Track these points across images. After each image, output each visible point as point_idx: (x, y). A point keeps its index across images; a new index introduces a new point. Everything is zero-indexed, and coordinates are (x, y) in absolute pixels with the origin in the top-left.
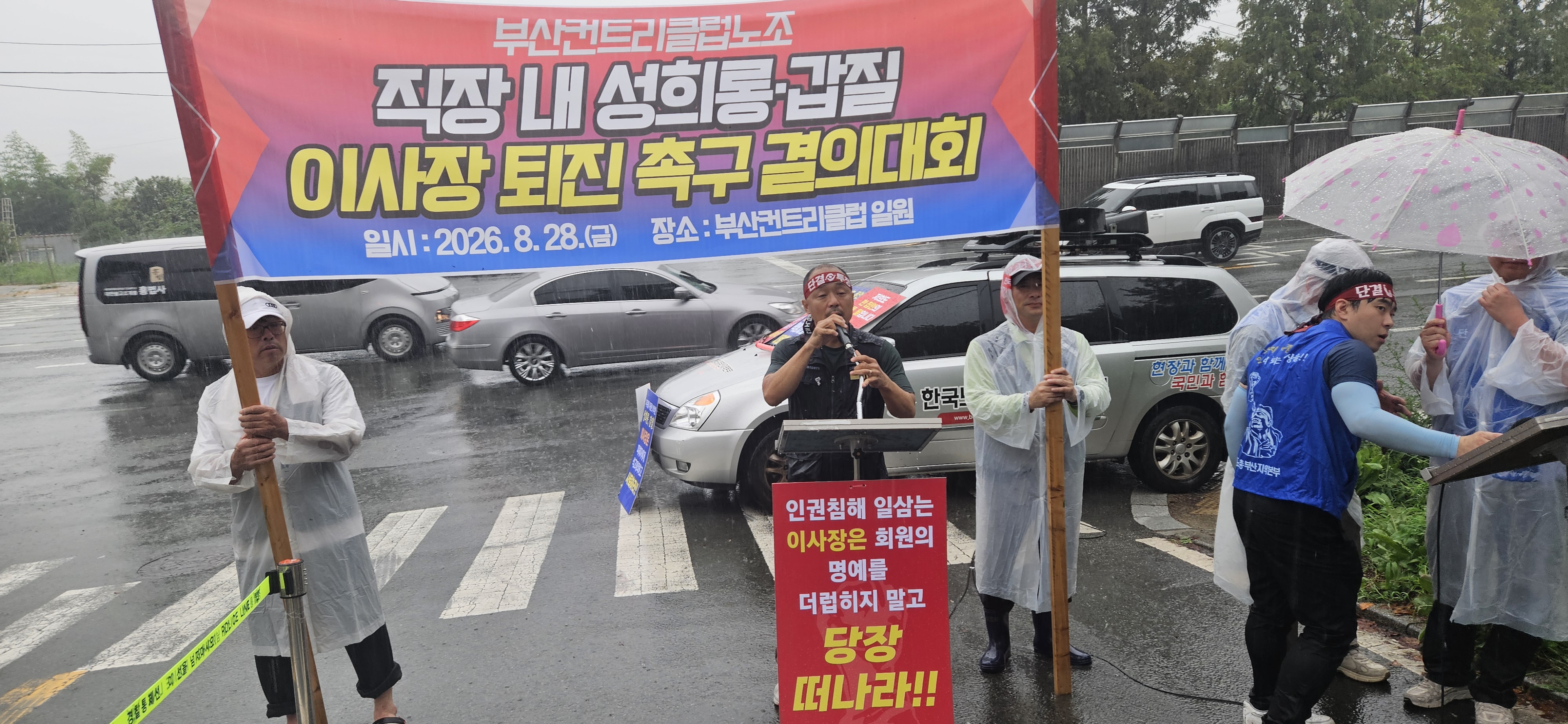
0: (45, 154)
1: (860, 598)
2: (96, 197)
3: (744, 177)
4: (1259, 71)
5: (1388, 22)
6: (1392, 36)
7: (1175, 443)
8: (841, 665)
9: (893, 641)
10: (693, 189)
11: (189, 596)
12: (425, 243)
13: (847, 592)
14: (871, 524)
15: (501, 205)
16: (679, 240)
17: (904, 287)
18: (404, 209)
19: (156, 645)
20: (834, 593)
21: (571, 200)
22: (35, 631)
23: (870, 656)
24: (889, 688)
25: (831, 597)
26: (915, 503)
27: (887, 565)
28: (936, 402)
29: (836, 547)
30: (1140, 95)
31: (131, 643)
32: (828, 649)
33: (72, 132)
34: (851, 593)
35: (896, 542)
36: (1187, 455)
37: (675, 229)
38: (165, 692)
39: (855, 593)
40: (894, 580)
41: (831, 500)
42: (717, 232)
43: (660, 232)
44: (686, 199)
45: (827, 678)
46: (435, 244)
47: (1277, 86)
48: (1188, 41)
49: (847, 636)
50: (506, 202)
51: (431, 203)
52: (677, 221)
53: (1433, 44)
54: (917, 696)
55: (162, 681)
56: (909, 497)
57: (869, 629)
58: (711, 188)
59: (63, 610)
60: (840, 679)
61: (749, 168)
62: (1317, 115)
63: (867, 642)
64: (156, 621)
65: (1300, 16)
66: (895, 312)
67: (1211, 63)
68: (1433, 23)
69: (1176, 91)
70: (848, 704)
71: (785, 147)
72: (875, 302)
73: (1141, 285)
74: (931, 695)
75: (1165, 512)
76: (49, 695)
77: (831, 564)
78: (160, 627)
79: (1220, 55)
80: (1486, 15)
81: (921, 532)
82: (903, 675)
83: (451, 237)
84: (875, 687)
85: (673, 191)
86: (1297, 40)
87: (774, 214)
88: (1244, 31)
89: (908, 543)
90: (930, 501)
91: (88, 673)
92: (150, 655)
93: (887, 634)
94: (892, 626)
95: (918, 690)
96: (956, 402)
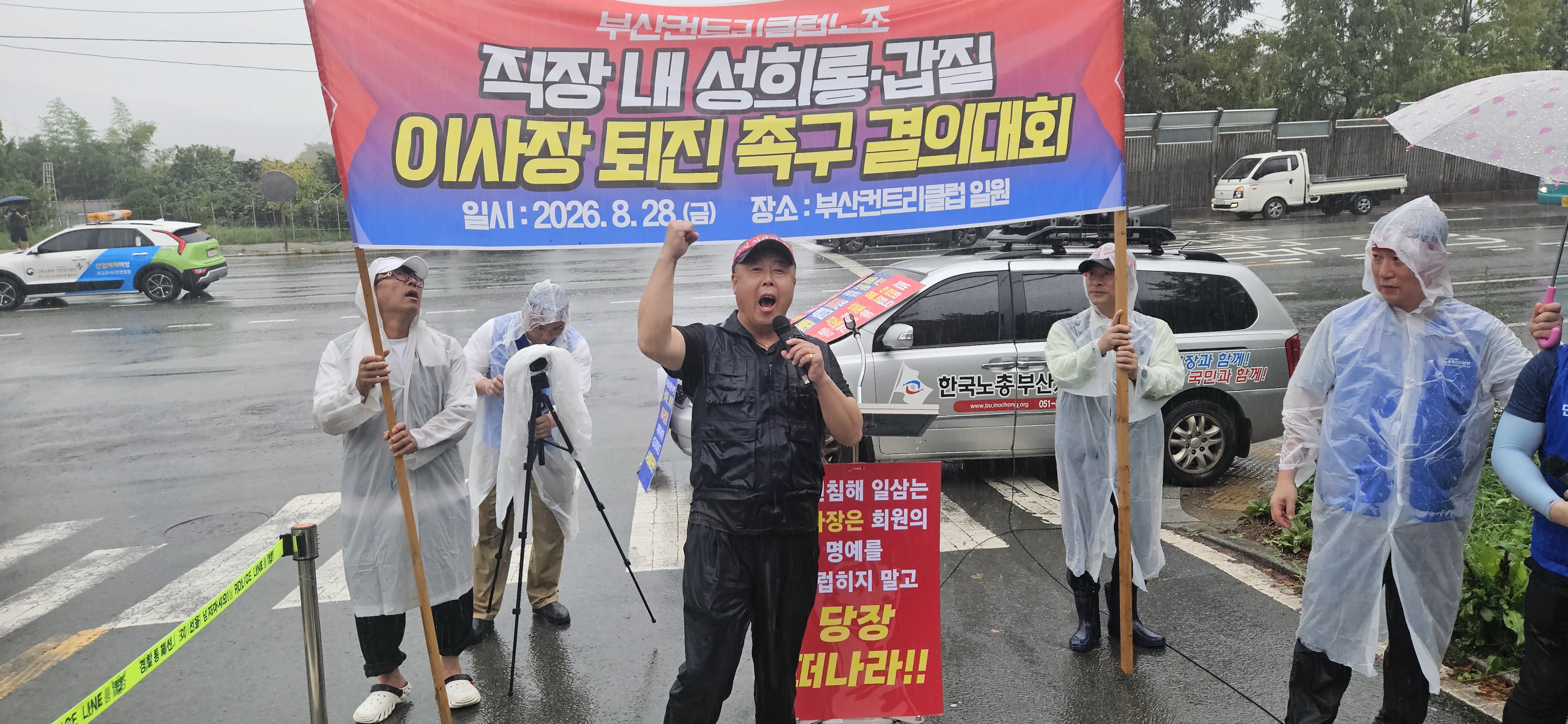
0: (87, 120)
1: (856, 578)
2: (136, 163)
3: (847, 155)
4: (1303, 66)
5: (1435, 20)
6: (1439, 33)
7: (1191, 437)
8: (836, 643)
9: (886, 621)
10: (794, 168)
11: (213, 559)
12: (524, 215)
13: (843, 572)
14: (868, 505)
15: (600, 179)
16: (778, 219)
17: (925, 275)
18: (503, 180)
19: (179, 606)
20: (831, 573)
21: (669, 176)
22: (63, 588)
23: (863, 634)
24: (881, 666)
25: (828, 577)
26: (911, 486)
27: (882, 546)
28: (953, 390)
29: (834, 528)
30: (1181, 87)
31: (155, 602)
32: (823, 628)
33: (114, 98)
34: (847, 573)
35: (891, 523)
36: (1202, 449)
37: (775, 208)
38: (178, 644)
39: (851, 572)
40: (887, 561)
41: (831, 482)
42: (817, 212)
43: (760, 210)
44: (787, 178)
45: (822, 656)
46: (532, 216)
47: (1321, 82)
48: (1231, 33)
49: (841, 615)
50: (605, 176)
51: (531, 176)
52: (778, 200)
53: (1480, 42)
54: (908, 673)
55: (175, 634)
56: (905, 480)
57: (864, 609)
58: (812, 167)
59: (90, 570)
60: (834, 657)
61: (853, 146)
62: (1360, 111)
63: (861, 621)
64: (180, 582)
65: (1346, 11)
66: (915, 299)
67: (1253, 55)
68: (1480, 21)
69: (1216, 83)
70: (841, 681)
71: (888, 123)
72: (896, 289)
73: (1168, 279)
74: (922, 673)
75: (1177, 504)
76: (73, 650)
77: (829, 544)
78: (184, 588)
79: (1263, 49)
80: (1534, 14)
81: (916, 515)
82: (895, 653)
83: (550, 210)
84: (868, 665)
85: (774, 169)
86: (1342, 35)
87: (875, 193)
88: (1289, 24)
89: (903, 525)
90: (925, 484)
91: (112, 631)
92: (173, 614)
93: (880, 613)
94: (886, 606)
95: (909, 667)
96: (972, 390)
